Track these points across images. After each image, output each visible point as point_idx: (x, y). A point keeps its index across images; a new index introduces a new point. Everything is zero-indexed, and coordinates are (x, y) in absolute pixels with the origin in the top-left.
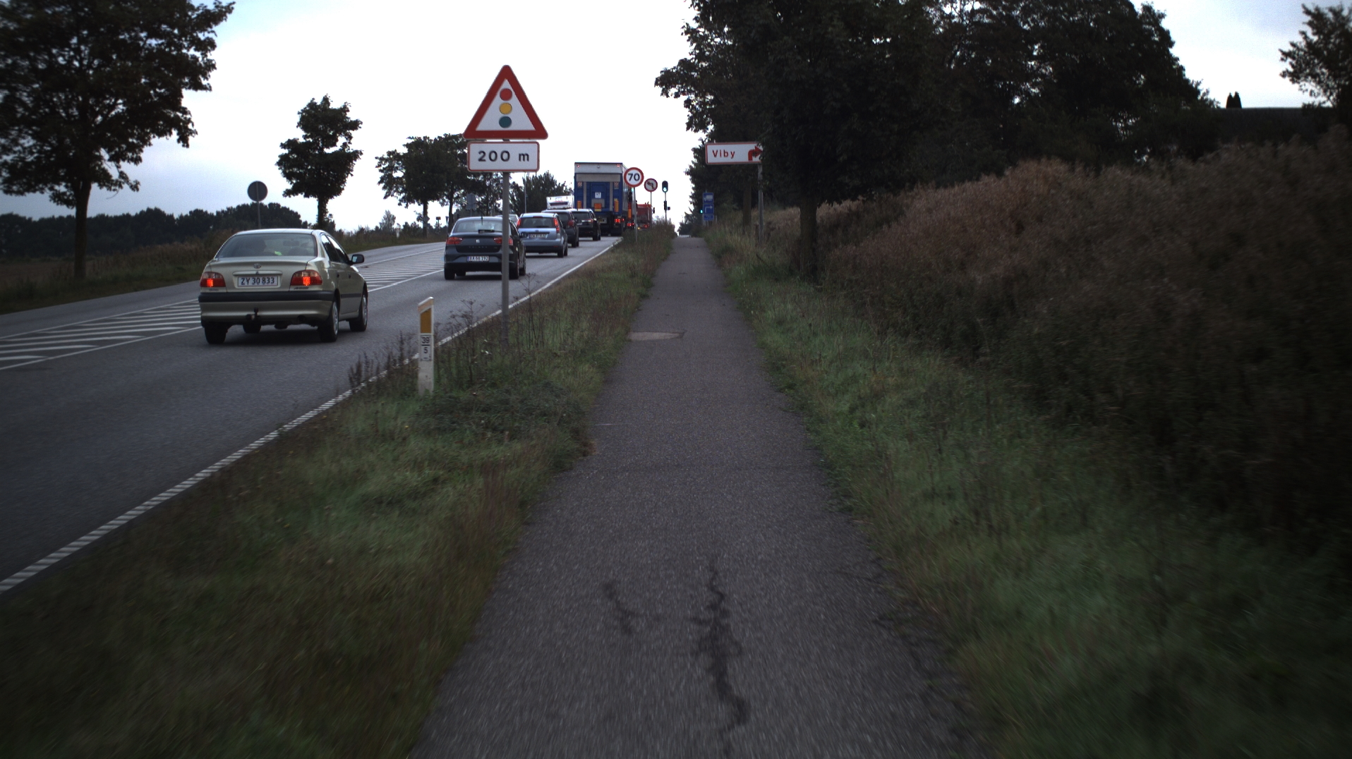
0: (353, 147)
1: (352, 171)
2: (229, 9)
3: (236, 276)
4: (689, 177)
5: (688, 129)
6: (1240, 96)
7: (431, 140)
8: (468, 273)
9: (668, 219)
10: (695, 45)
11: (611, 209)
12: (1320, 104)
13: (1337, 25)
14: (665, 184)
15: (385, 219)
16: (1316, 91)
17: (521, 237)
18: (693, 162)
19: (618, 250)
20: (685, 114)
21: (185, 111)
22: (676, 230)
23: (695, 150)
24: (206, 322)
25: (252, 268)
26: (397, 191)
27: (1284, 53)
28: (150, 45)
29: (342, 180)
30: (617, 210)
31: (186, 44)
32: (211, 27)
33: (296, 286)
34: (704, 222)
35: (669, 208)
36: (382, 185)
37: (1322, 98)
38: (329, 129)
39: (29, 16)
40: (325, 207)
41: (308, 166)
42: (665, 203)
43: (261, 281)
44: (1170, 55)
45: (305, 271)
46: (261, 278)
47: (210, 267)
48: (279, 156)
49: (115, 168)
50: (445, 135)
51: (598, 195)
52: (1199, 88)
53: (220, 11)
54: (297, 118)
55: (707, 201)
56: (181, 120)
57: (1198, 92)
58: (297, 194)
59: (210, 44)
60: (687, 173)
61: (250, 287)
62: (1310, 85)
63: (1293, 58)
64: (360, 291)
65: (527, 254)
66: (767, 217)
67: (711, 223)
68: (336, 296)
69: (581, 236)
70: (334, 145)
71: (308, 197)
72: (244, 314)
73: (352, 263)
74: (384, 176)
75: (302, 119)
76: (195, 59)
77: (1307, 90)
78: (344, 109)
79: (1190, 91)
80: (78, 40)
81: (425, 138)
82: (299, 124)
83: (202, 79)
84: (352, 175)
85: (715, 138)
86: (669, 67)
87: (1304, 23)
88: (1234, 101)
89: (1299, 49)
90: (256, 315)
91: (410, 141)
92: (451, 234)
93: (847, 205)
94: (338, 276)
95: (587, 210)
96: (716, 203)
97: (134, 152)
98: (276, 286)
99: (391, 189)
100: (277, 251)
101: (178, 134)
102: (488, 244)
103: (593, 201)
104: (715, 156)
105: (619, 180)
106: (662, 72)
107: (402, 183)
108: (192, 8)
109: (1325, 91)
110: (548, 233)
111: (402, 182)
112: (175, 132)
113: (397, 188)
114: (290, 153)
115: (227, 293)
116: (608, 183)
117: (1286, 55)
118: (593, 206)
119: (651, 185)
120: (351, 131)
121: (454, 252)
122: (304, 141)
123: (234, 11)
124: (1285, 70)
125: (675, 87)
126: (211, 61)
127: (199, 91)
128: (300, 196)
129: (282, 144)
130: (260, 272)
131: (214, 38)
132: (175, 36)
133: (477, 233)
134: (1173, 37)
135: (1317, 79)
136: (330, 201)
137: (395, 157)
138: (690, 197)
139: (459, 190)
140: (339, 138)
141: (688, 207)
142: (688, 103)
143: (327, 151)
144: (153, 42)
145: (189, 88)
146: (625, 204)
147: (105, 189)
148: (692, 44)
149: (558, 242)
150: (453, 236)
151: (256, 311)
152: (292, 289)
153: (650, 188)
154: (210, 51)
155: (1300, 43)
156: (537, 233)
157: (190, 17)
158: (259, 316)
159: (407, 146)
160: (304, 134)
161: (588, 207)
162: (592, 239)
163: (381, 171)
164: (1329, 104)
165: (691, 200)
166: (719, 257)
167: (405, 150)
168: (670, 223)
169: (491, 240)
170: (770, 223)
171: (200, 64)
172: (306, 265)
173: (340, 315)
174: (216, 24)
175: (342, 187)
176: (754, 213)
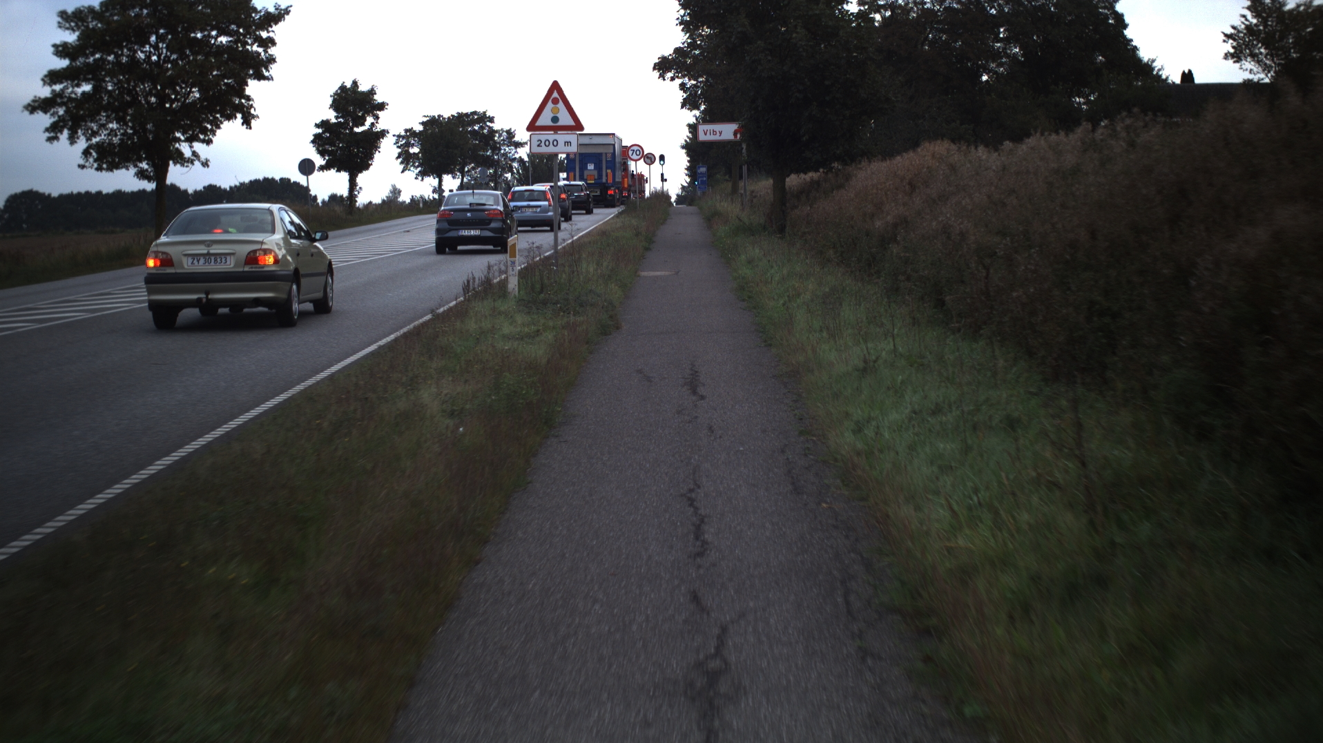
0: (380, 126)
1: (379, 148)
2: (287, 11)
3: (185, 255)
4: (684, 151)
5: (682, 107)
6: (1193, 72)
7: (444, 119)
8: (460, 248)
9: (665, 189)
10: (688, 35)
11: (604, 180)
12: (1259, 80)
13: (1274, 8)
14: (662, 158)
15: (391, 192)
16: (1255, 70)
17: (513, 211)
18: (687, 136)
19: (623, 216)
20: (680, 96)
21: (248, 98)
22: (673, 200)
23: (690, 126)
24: (154, 306)
25: (202, 247)
26: (413, 166)
27: (1226, 35)
28: (221, 42)
29: (370, 156)
30: (610, 180)
31: (249, 41)
32: (271, 27)
33: (250, 266)
34: (699, 193)
35: (666, 180)
36: (400, 160)
37: (1262, 76)
38: (358, 110)
39: (115, 18)
40: (355, 181)
41: (339, 144)
42: (662, 175)
43: (213, 261)
44: (1124, 37)
45: (260, 249)
46: (213, 258)
47: (157, 245)
48: (313, 135)
49: (188, 148)
50: (458, 113)
51: (591, 167)
52: (1154, 64)
53: (280, 13)
54: (330, 101)
55: (701, 173)
56: (245, 106)
57: (1153, 69)
58: (330, 169)
59: (271, 42)
60: (683, 147)
61: (201, 267)
62: (1249, 64)
63: (1234, 40)
64: (324, 269)
65: (519, 229)
66: (750, 187)
67: (704, 193)
68: (296, 276)
69: (573, 209)
70: (363, 124)
71: (340, 172)
72: (195, 297)
73: (315, 240)
74: (402, 152)
75: (334, 101)
76: (259, 54)
77: (1247, 70)
78: (372, 92)
79: (1146, 70)
80: (157, 38)
81: (439, 116)
82: (331, 106)
83: (264, 71)
84: (379, 152)
85: (708, 117)
86: (666, 54)
87: (1243, 8)
88: (1188, 77)
89: (1239, 32)
90: (207, 298)
91: (425, 119)
92: (442, 208)
93: (811, 175)
94: (298, 255)
95: (580, 183)
96: (710, 175)
97: (206, 135)
98: (229, 265)
99: (407, 164)
100: (232, 227)
101: (242, 118)
102: (478, 217)
103: (586, 173)
104: (706, 134)
105: (612, 151)
106: (659, 58)
107: (418, 159)
108: (255, 10)
109: (1264, 70)
110: (540, 206)
111: (418, 157)
112: (239, 116)
113: (414, 163)
114: (323, 132)
115: (176, 273)
116: (600, 154)
117: (1228, 36)
118: (585, 177)
119: (649, 159)
120: (378, 112)
121: (446, 225)
122: (336, 121)
123: (290, 13)
124: (1226, 52)
125: (671, 72)
126: (272, 55)
127: (262, 82)
128: (333, 171)
129: (316, 124)
130: (212, 251)
131: (275, 38)
132: (241, 34)
133: (468, 207)
134: (1127, 19)
135: (1256, 59)
136: (360, 175)
137: (411, 134)
138: (686, 169)
139: (470, 164)
140: (368, 118)
141: (684, 179)
142: (682, 86)
143: (356, 130)
144: (223, 39)
145: (254, 79)
146: (619, 175)
147: (178, 166)
148: (686, 34)
149: (549, 216)
150: (444, 210)
151: (207, 293)
152: (247, 269)
153: (649, 161)
154: (270, 48)
155: (1240, 26)
156: (529, 207)
157: (254, 18)
158: (211, 299)
159: (423, 123)
160: (336, 115)
161: (580, 181)
162: (584, 212)
163: (398, 147)
164: (1267, 80)
165: (686, 172)
166: (709, 220)
167: (421, 128)
168: (668, 193)
169: (483, 213)
170: (753, 192)
171: (263, 59)
172: (262, 243)
173: (301, 297)
174: (276, 24)
175: (370, 163)
176: (741, 184)
